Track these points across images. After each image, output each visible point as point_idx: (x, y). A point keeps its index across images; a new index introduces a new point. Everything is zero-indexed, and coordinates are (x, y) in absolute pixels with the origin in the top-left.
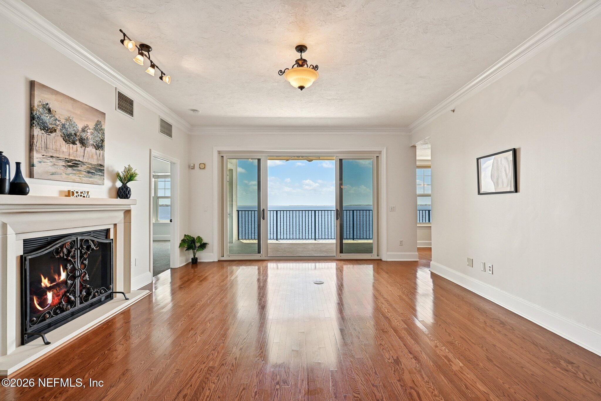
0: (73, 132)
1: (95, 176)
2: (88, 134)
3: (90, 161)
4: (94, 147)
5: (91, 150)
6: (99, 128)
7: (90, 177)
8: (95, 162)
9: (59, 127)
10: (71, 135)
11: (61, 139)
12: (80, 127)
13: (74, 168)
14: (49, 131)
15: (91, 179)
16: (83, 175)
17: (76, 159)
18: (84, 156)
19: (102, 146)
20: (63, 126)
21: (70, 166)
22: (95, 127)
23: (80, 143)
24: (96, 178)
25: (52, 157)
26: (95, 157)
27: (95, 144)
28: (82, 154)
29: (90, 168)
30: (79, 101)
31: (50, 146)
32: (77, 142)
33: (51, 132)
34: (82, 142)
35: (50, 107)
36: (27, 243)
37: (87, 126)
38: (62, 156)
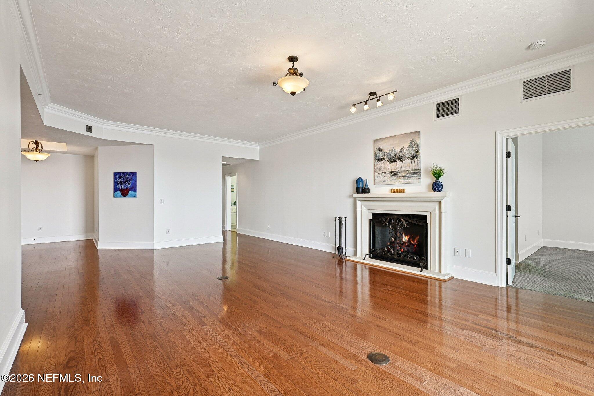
0: (394, 155)
1: (411, 178)
2: (404, 152)
4: (409, 159)
5: (407, 161)
6: (413, 144)
7: (408, 179)
8: (410, 168)
9: (386, 156)
10: (393, 157)
11: (388, 162)
12: (398, 150)
13: (395, 176)
14: (381, 160)
15: (407, 180)
16: (401, 179)
17: (397, 170)
18: (402, 167)
19: (416, 156)
20: (388, 154)
22: (409, 145)
23: (399, 160)
24: (412, 179)
25: (383, 173)
26: (411, 165)
27: (410, 156)
28: (401, 166)
29: (407, 173)
30: (397, 135)
31: (382, 167)
32: (397, 161)
33: (382, 161)
34: (400, 158)
35: (382, 148)
36: (374, 214)
37: (404, 147)
38: (388, 171)
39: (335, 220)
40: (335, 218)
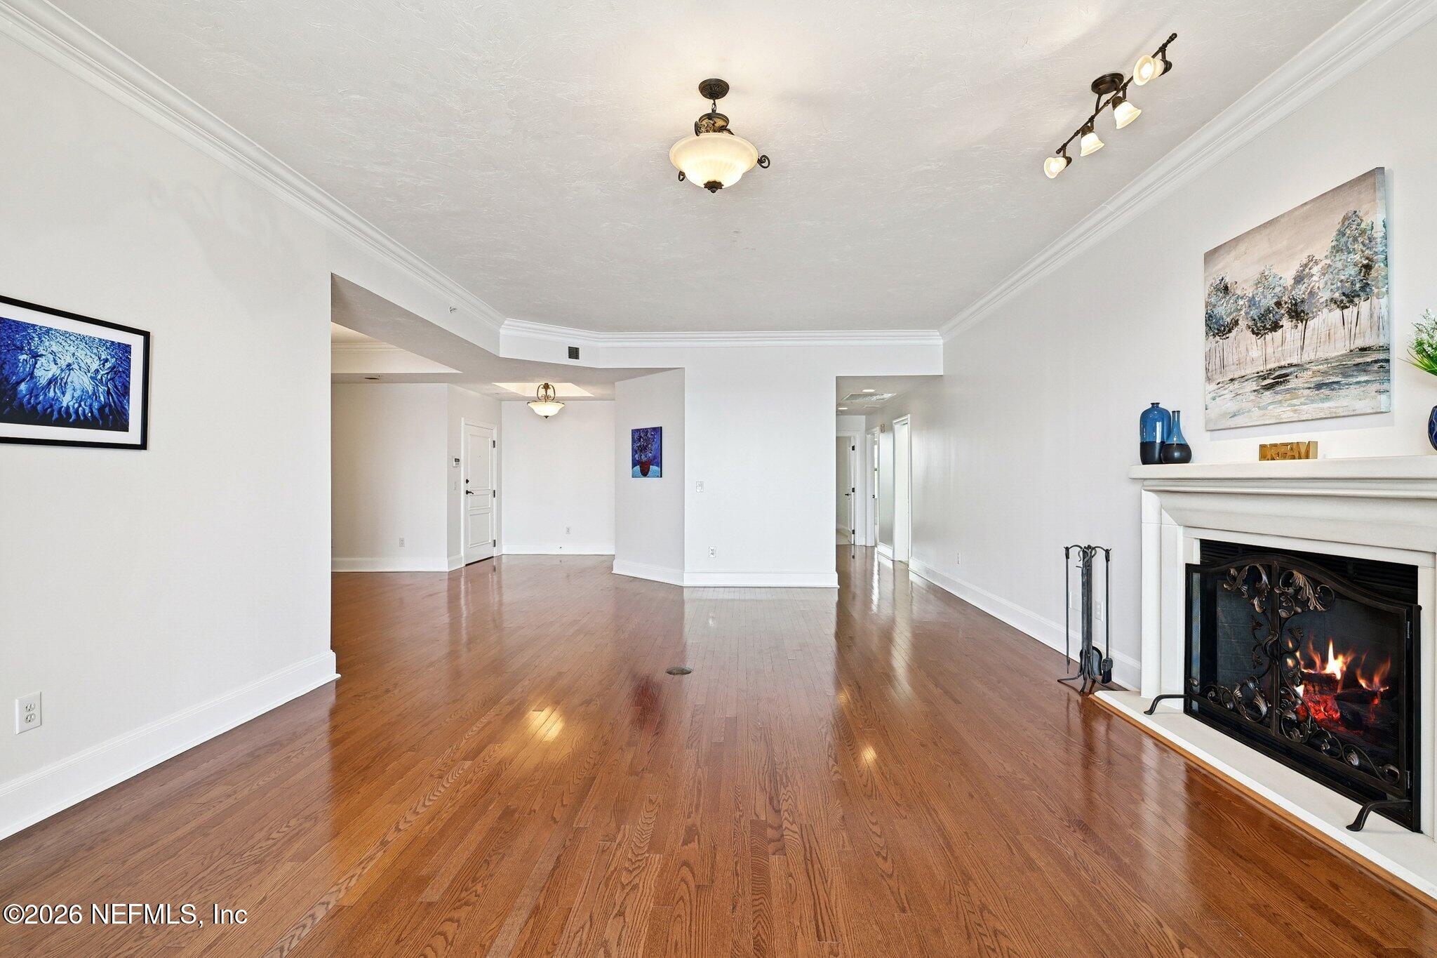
0: (1272, 303)
1: (1343, 392)
2: (1315, 278)
3: (1321, 355)
4: (1333, 306)
5: (1325, 318)
6: (1352, 235)
7: (1327, 398)
8: (1339, 348)
9: (1242, 312)
10: (1268, 311)
11: (1249, 333)
12: (1288, 278)
13: (1278, 388)
14: (1227, 329)
15: (1327, 405)
16: (1303, 400)
17: (1283, 363)
18: (1302, 348)
19: (1365, 286)
20: (1252, 302)
21: (1268, 387)
22: (1334, 244)
23: (1291, 317)
24: (1349, 398)
25: (1232, 380)
26: (1341, 332)
27: (1337, 295)
28: (1299, 343)
29: (1325, 373)
30: (1282, 216)
31: (1230, 359)
32: (1285, 322)
33: (1230, 331)
34: (1296, 311)
35: (1228, 280)
36: (1206, 545)
37: (1311, 259)
38: (1249, 370)
39: (1067, 557)
40: (1067, 549)
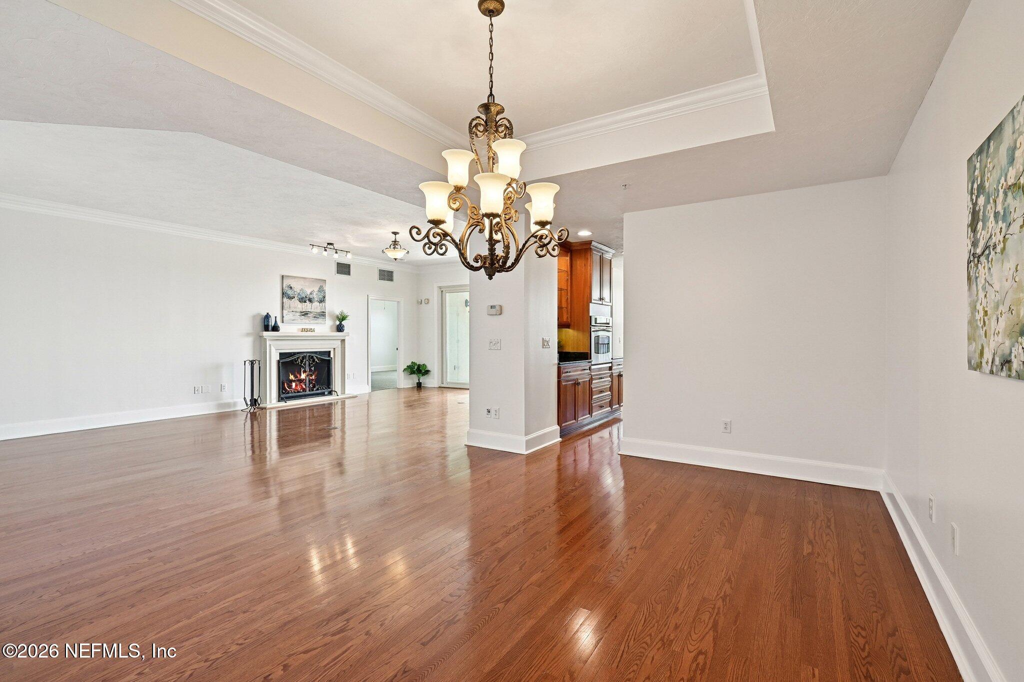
0: (305, 296)
2: (314, 295)
3: (315, 311)
4: (318, 302)
5: (316, 304)
6: (321, 290)
7: (316, 320)
8: (319, 311)
9: (296, 295)
10: (303, 298)
11: (298, 301)
12: (309, 292)
13: (306, 316)
14: (291, 298)
16: (311, 319)
17: (307, 310)
19: (324, 300)
20: (299, 294)
21: (303, 315)
22: (319, 289)
24: (320, 320)
25: (294, 311)
26: (319, 308)
27: (319, 300)
28: (311, 307)
29: (316, 315)
30: (308, 278)
31: (292, 306)
32: (307, 301)
34: (310, 300)
35: (292, 286)
36: (281, 354)
37: (314, 290)
38: (298, 310)
39: (245, 365)
40: (245, 362)
